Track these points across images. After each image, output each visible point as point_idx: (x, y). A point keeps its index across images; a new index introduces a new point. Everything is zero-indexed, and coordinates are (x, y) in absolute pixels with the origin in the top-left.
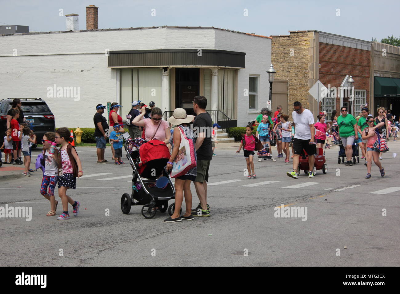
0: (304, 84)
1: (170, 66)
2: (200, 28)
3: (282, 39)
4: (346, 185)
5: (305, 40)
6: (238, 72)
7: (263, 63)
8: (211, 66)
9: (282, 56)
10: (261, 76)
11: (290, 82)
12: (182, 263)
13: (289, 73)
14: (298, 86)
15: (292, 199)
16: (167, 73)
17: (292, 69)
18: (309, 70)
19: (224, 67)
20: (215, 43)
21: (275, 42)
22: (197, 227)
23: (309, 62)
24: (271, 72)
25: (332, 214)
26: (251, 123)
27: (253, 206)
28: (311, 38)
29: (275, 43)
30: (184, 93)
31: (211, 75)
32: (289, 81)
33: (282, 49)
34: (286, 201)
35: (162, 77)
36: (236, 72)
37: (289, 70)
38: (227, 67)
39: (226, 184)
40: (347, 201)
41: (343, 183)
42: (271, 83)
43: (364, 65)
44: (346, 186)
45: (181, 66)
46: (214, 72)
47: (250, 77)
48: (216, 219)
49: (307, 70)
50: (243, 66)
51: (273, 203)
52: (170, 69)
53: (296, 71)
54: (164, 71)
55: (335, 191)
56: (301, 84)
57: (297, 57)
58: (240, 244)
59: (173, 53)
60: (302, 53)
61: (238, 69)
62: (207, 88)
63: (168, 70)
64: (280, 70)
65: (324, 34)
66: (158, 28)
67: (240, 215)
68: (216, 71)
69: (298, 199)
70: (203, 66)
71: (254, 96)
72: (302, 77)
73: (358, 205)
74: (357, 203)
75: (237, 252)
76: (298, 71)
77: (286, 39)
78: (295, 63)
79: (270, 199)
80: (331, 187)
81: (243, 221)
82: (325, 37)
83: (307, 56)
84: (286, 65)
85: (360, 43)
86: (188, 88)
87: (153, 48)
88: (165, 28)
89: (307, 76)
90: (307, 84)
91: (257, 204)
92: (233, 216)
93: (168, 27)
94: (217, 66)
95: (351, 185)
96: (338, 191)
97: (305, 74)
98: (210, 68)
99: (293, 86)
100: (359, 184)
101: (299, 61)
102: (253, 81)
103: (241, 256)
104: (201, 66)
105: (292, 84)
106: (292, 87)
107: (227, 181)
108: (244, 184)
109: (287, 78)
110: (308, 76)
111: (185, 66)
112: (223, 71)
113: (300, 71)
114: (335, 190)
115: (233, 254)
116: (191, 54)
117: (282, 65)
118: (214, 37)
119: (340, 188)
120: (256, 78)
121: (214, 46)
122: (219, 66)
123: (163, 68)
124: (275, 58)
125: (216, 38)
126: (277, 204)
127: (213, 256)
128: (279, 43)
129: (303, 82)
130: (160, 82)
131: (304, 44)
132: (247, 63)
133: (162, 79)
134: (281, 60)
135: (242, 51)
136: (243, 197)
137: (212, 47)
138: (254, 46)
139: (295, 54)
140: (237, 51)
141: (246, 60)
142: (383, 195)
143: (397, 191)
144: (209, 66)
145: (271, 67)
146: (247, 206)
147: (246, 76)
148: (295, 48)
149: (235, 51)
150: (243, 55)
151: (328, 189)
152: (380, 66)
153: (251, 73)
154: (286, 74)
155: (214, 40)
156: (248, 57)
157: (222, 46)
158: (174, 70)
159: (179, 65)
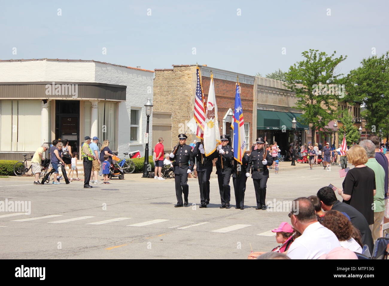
0: (187, 117)
1: (50, 98)
2: (81, 61)
3: (166, 72)
4: (192, 222)
5: (188, 74)
6: (119, 104)
7: (145, 96)
8: (91, 99)
9: (166, 89)
10: (142, 108)
11: (173, 115)
13: (173, 106)
14: (181, 118)
16: (47, 104)
17: (176, 102)
18: (191, 103)
19: (104, 99)
20: (96, 76)
21: (159, 75)
23: (192, 95)
24: (148, 106)
26: (132, 155)
27: (83, 248)
28: (194, 72)
29: (159, 77)
30: (64, 124)
31: (91, 108)
32: (172, 113)
33: (166, 82)
35: (41, 109)
36: (117, 104)
37: (173, 103)
38: (107, 100)
40: (183, 241)
42: (148, 117)
43: (247, 99)
44: (193, 224)
46: (94, 105)
47: (131, 110)
49: (190, 103)
50: (125, 99)
51: (106, 243)
52: (51, 101)
53: (179, 104)
54: (43, 103)
55: (178, 230)
56: (184, 117)
57: (180, 90)
60: (185, 87)
61: (119, 102)
62: (87, 120)
63: (48, 102)
64: (164, 103)
65: (207, 69)
66: (38, 60)
68: (96, 103)
69: (135, 238)
70: (82, 98)
71: (136, 128)
72: (185, 109)
73: (191, 245)
74: (192, 243)
76: (181, 104)
77: (170, 73)
78: (178, 96)
79: (107, 239)
80: (177, 225)
82: (208, 71)
83: (190, 89)
84: (170, 98)
85: (243, 78)
86: (68, 120)
87: (32, 80)
88: (45, 61)
89: (189, 109)
90: (190, 117)
91: (89, 245)
93: (49, 60)
94: (97, 99)
95: (198, 222)
96: (181, 229)
97: (188, 106)
98: (90, 101)
99: (177, 118)
100: (207, 221)
101: (182, 94)
102: (135, 113)
104: (80, 99)
105: (175, 116)
106: (175, 119)
107: (77, 218)
108: (92, 222)
109: (170, 111)
110: (191, 109)
111: (64, 99)
112: (104, 103)
113: (182, 104)
114: (178, 228)
117: (166, 98)
118: (95, 70)
119: (185, 226)
120: (138, 110)
121: (94, 79)
122: (99, 99)
123: (43, 100)
124: (159, 90)
125: (96, 72)
128: (163, 76)
129: (185, 115)
130: (40, 113)
131: (187, 78)
132: (128, 96)
133: (42, 111)
134: (165, 93)
135: (123, 84)
136: (80, 237)
137: (92, 80)
138: (136, 79)
139: (178, 88)
140: (117, 84)
141: (128, 93)
142: (224, 233)
143: (239, 229)
144: (88, 99)
145: (149, 101)
146: (78, 247)
147: (128, 109)
148: (179, 81)
149: (116, 84)
150: (124, 88)
151: (172, 227)
152: (263, 100)
153: (132, 106)
154: (170, 107)
155: (94, 73)
156: (129, 90)
157: (102, 79)
158: (55, 102)
159: (59, 97)
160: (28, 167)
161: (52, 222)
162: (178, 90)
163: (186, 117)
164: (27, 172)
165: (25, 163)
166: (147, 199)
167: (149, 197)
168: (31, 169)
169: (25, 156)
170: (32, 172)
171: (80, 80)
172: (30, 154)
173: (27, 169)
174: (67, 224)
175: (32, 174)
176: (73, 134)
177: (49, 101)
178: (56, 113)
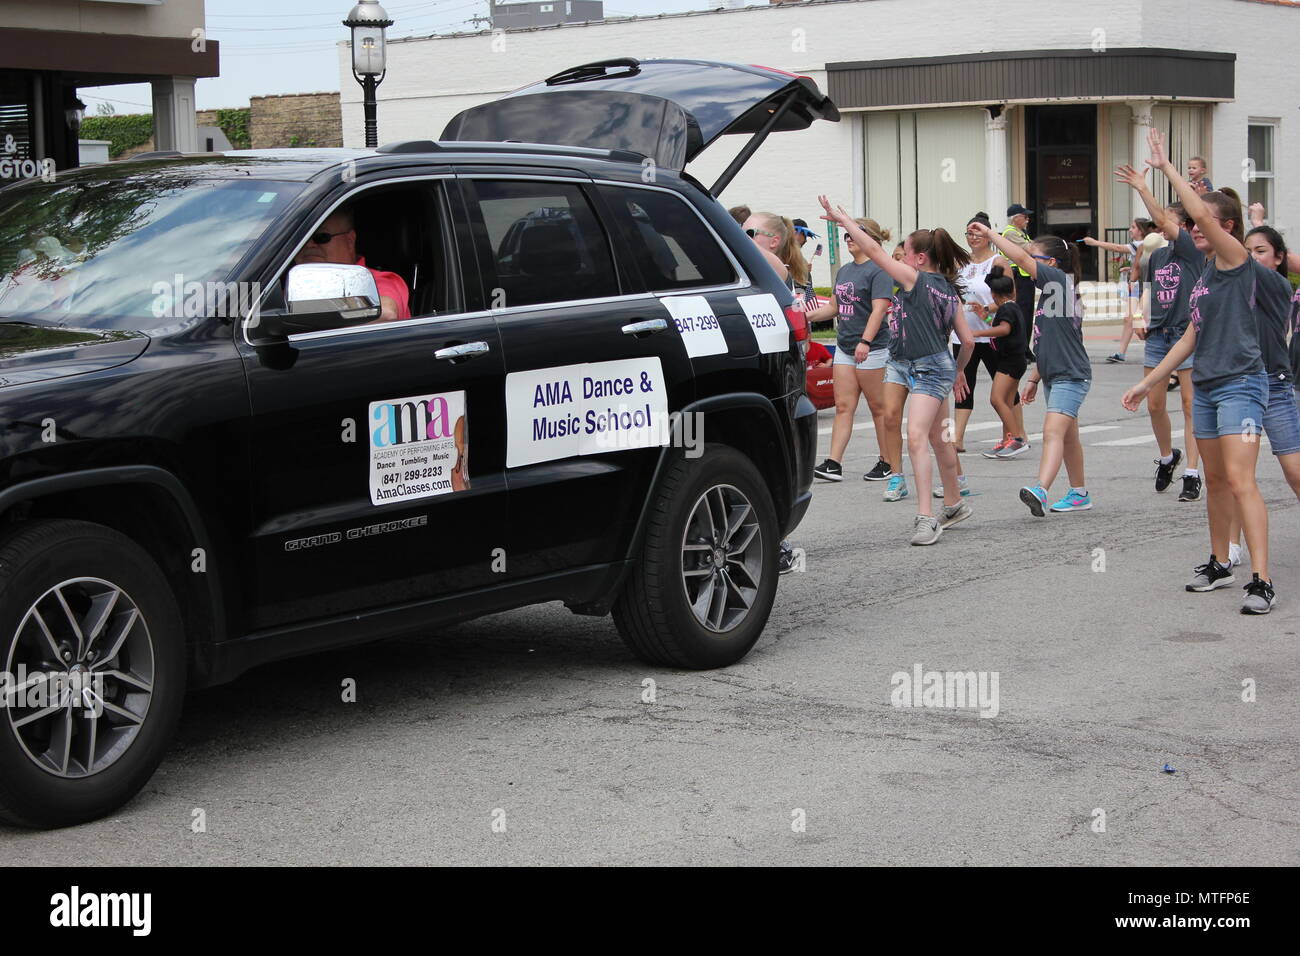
1: (1010, 101)
6: (1212, 111)
7: (1290, 81)
8: (1131, 97)
10: (1283, 120)
12: (1015, 663)
16: (1000, 120)
19: (1169, 98)
22: (1068, 563)
30: (1052, 178)
31: (1131, 124)
35: (984, 133)
36: (1206, 110)
38: (1178, 98)
45: (1042, 101)
46: (1141, 115)
47: (1249, 126)
48: (1129, 540)
50: (1229, 93)
52: (1010, 110)
54: (990, 116)
58: (1191, 611)
59: (1018, 63)
61: (1212, 103)
63: (1003, 113)
68: (1147, 111)
70: (1106, 97)
71: (1263, 180)
75: (1181, 634)
86: (1064, 163)
92: (1178, 531)
94: (1148, 97)
98: (1127, 103)
102: (1260, 137)
103: (1190, 644)
104: (1100, 98)
111: (1053, 100)
112: (1169, 110)
115: (1170, 639)
116: (1071, 62)
118: (1140, 8)
120: (1269, 127)
121: (1140, 37)
122: (1156, 97)
123: (989, 107)
127: (1110, 644)
130: (981, 148)
132: (1239, 84)
133: (987, 142)
135: (1226, 48)
137: (1135, 41)
138: (1264, 32)
140: (1207, 49)
141: (1239, 76)
144: (1124, 98)
147: (1240, 123)
149: (1203, 49)
150: (1227, 61)
153: (1252, 113)
155: (1140, 18)
156: (1244, 67)
157: (1165, 35)
158: (1022, 112)
159: (1035, 96)
176: (1077, 204)
177: (1006, 109)
178: (1028, 145)
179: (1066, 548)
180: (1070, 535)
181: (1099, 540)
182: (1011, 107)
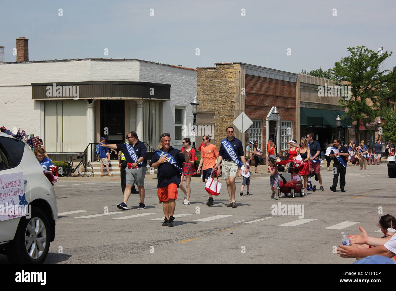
0: (231, 115)
1: (95, 98)
2: (125, 60)
3: (209, 70)
5: (231, 72)
6: (163, 103)
7: (188, 94)
8: (136, 98)
9: (208, 88)
10: (186, 107)
11: (216, 113)
13: (216, 104)
14: (225, 117)
15: (198, 233)
16: (91, 105)
17: (219, 100)
18: (235, 101)
19: (149, 99)
20: (140, 76)
21: (201, 74)
23: (235, 94)
24: (195, 104)
25: (234, 249)
27: (156, 241)
28: (237, 70)
29: (201, 75)
30: (109, 124)
31: (136, 107)
32: (215, 112)
33: (209, 81)
34: (192, 235)
35: (86, 109)
36: (161, 104)
37: (216, 102)
38: (151, 99)
39: (138, 218)
40: (253, 234)
41: (255, 216)
42: (195, 115)
43: (290, 96)
44: (257, 219)
45: (106, 98)
46: (139, 104)
47: (176, 109)
48: (115, 255)
49: (233, 101)
50: (169, 98)
51: (178, 237)
53: (222, 103)
54: (88, 103)
55: (244, 224)
56: (228, 115)
57: (223, 89)
59: (98, 85)
60: (229, 85)
61: (163, 101)
62: (132, 120)
63: (93, 102)
64: (207, 102)
65: (250, 66)
66: (82, 60)
67: (141, 251)
68: (141, 103)
69: (205, 233)
70: (127, 98)
71: (180, 127)
72: (228, 108)
73: (263, 238)
74: (262, 236)
76: (224, 103)
77: (212, 72)
78: (222, 95)
79: (176, 233)
80: (242, 220)
81: (141, 257)
82: (251, 69)
83: (233, 88)
84: (212, 96)
85: (286, 75)
86: (113, 119)
87: (77, 80)
88: (89, 60)
89: (233, 108)
90: (233, 115)
91: (161, 239)
92: (132, 252)
93: (93, 60)
94: (141, 98)
95: (262, 217)
96: (247, 224)
97: (231, 105)
98: (135, 100)
99: (220, 117)
101: (225, 93)
102: (179, 113)
104: (125, 98)
105: (219, 115)
106: (219, 118)
107: (140, 214)
108: (155, 218)
109: (214, 109)
110: (235, 108)
111: (110, 98)
112: (148, 103)
113: (226, 103)
114: (244, 223)
116: (116, 85)
117: (209, 97)
118: (139, 69)
119: (250, 220)
120: (182, 109)
121: (139, 78)
122: (144, 98)
123: (88, 100)
124: (201, 89)
125: (141, 71)
126: (182, 238)
128: (206, 75)
129: (229, 114)
130: (85, 114)
131: (230, 76)
132: (172, 95)
133: (87, 112)
134: (207, 92)
135: (167, 83)
136: (150, 231)
137: (137, 79)
138: (180, 78)
139: (221, 86)
140: (162, 83)
141: (172, 92)
142: (291, 227)
143: (305, 223)
144: (133, 98)
145: (195, 99)
146: (151, 241)
147: (172, 108)
148: (221, 80)
149: (160, 83)
150: (168, 87)
151: (238, 222)
152: (305, 98)
153: (176, 105)
154: (213, 106)
155: (139, 72)
156: (173, 89)
157: (147, 78)
158: (99, 102)
159: (104, 97)
160: (75, 168)
161: (116, 219)
162: (221, 89)
163: (229, 115)
164: (73, 172)
165: (71, 163)
166: (202, 196)
167: (203, 195)
168: (77, 170)
169: (71, 156)
170: (79, 173)
171: (125, 80)
172: (75, 155)
173: (73, 169)
174: (131, 220)
175: (78, 174)
176: (118, 134)
177: (94, 101)
178: (101, 113)
179: (92, 258)
180: (95, 253)
181: (104, 255)
182: (96, 100)
